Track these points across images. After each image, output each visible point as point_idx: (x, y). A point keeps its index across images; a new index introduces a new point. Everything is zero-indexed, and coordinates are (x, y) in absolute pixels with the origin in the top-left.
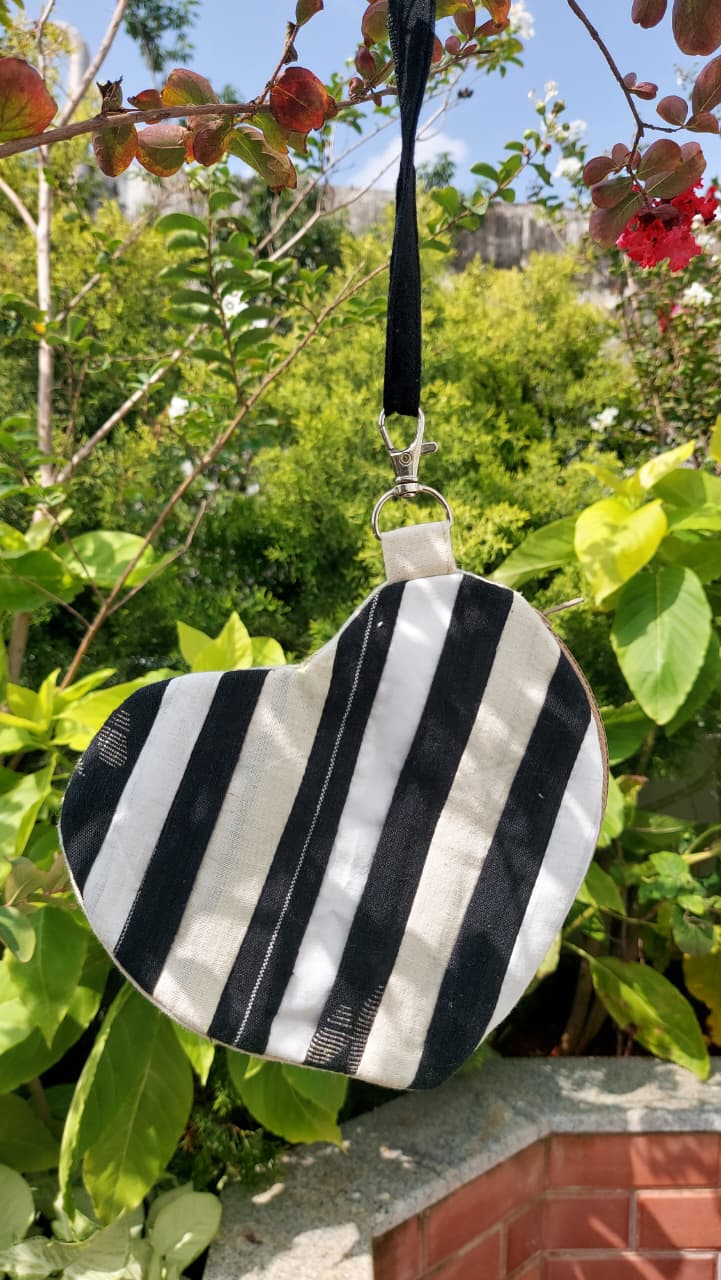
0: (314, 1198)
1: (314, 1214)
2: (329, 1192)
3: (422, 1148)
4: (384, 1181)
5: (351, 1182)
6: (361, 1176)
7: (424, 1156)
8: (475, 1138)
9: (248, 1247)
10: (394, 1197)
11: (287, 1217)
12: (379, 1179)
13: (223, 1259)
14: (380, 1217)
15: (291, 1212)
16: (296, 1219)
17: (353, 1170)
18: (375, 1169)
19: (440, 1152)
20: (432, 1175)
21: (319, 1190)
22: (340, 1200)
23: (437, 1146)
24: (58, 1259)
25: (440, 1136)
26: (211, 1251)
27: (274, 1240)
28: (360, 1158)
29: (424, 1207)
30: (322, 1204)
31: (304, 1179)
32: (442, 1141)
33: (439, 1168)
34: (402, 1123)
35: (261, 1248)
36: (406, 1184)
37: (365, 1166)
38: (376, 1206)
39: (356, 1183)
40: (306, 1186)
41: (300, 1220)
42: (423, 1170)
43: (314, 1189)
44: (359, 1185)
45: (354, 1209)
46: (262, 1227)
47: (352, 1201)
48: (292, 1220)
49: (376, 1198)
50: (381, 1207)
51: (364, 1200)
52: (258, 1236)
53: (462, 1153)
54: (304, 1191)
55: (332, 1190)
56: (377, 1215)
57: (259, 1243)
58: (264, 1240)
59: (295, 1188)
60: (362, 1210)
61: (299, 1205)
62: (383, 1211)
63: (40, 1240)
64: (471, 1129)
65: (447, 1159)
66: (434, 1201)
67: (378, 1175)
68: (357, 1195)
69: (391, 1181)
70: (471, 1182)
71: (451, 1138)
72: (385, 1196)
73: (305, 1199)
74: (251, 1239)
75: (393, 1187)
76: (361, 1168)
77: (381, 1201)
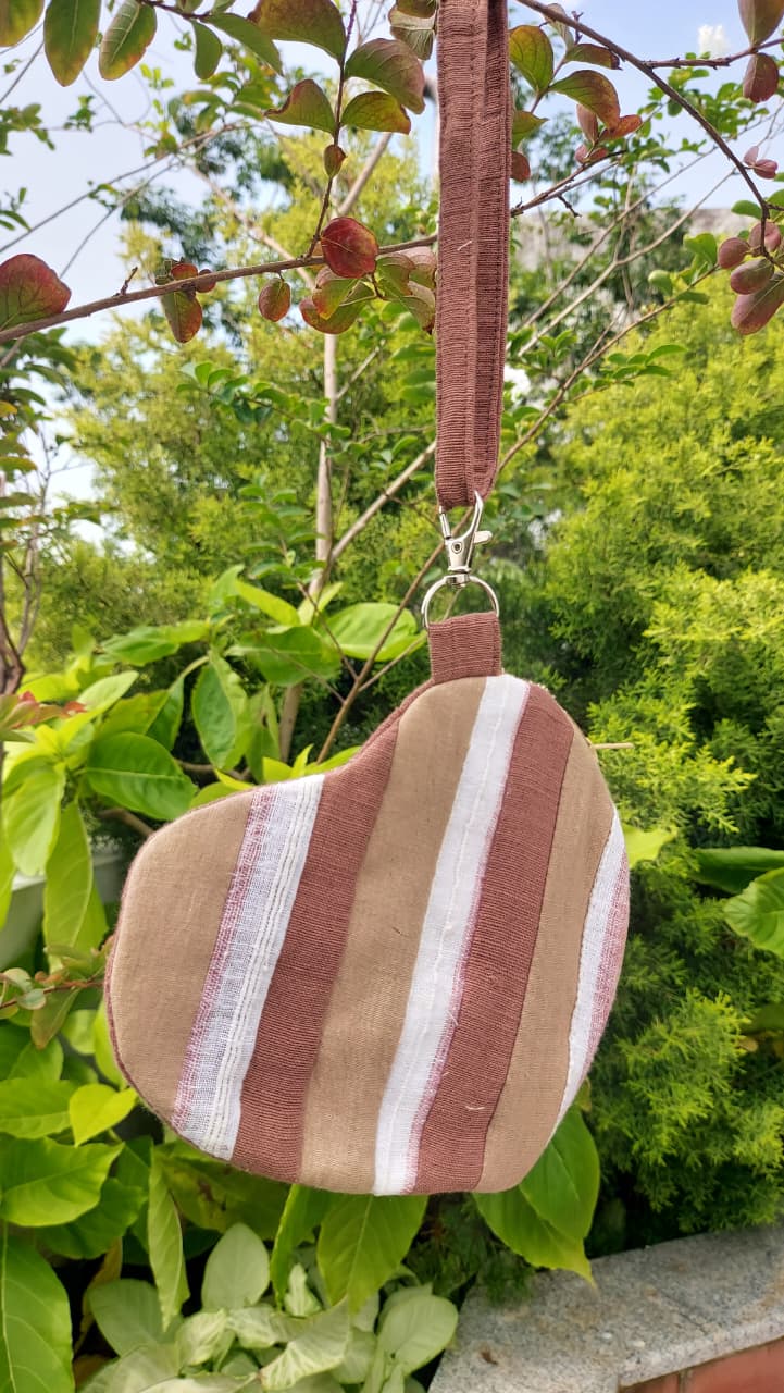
0: (561, 1329)
1: (558, 1346)
2: (578, 1326)
3: (693, 1301)
4: (642, 1328)
5: (605, 1321)
6: (617, 1316)
7: (694, 1309)
8: (756, 1302)
9: (482, 1365)
10: (649, 1347)
11: (529, 1343)
12: (637, 1324)
13: (455, 1371)
14: (630, 1365)
15: (533, 1339)
16: (538, 1346)
17: (609, 1308)
18: (633, 1312)
19: (711, 1309)
20: (698, 1332)
21: (567, 1321)
22: (588, 1337)
23: (710, 1301)
24: (283, 1331)
25: (714, 1291)
26: (443, 1360)
27: (510, 1363)
28: (618, 1296)
29: (683, 1366)
30: (568, 1337)
31: (554, 1307)
32: (717, 1298)
33: (707, 1326)
34: (675, 1268)
35: (497, 1369)
36: (666, 1337)
37: (624, 1307)
38: (628, 1353)
39: (610, 1322)
40: (555, 1314)
41: (542, 1349)
42: (688, 1325)
43: (563, 1319)
44: (612, 1326)
45: (602, 1351)
46: (500, 1348)
47: (602, 1341)
48: (533, 1347)
49: (629, 1344)
50: (632, 1355)
51: (615, 1343)
52: (494, 1356)
53: (738, 1316)
54: (552, 1319)
55: (582, 1324)
56: (627, 1362)
57: (495, 1363)
58: (500, 1361)
59: (543, 1313)
60: (611, 1353)
61: (543, 1332)
62: (635, 1359)
63: (267, 1309)
64: (754, 1289)
65: (719, 1320)
66: (697, 1362)
67: (636, 1320)
68: (608, 1336)
69: (650, 1328)
70: (746, 1351)
71: (727, 1295)
72: (640, 1344)
73: (551, 1328)
74: (487, 1357)
75: (651, 1334)
76: (619, 1308)
77: (634, 1349)
